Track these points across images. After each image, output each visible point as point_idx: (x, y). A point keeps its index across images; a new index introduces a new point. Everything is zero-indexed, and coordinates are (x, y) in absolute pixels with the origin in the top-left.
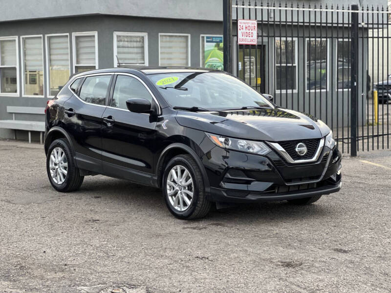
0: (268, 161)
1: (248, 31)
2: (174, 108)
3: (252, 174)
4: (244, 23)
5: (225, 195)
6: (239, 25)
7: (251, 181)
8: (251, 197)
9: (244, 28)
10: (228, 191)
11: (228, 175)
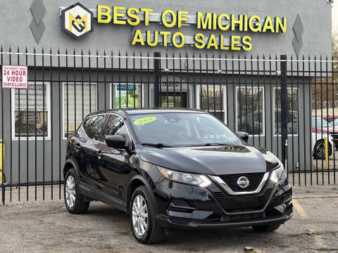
0: (208, 193)
1: (16, 76)
2: (142, 145)
3: (193, 204)
4: (11, 68)
5: (170, 222)
6: (3, 70)
7: (193, 210)
8: (192, 224)
9: (10, 73)
10: (172, 218)
11: (172, 204)
